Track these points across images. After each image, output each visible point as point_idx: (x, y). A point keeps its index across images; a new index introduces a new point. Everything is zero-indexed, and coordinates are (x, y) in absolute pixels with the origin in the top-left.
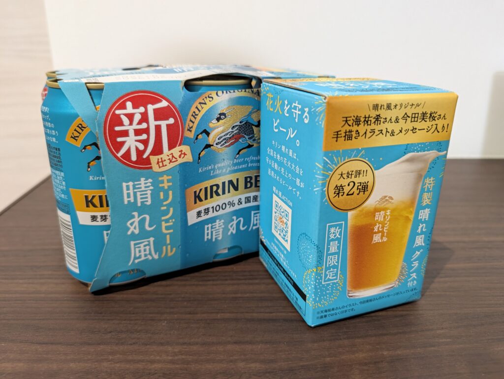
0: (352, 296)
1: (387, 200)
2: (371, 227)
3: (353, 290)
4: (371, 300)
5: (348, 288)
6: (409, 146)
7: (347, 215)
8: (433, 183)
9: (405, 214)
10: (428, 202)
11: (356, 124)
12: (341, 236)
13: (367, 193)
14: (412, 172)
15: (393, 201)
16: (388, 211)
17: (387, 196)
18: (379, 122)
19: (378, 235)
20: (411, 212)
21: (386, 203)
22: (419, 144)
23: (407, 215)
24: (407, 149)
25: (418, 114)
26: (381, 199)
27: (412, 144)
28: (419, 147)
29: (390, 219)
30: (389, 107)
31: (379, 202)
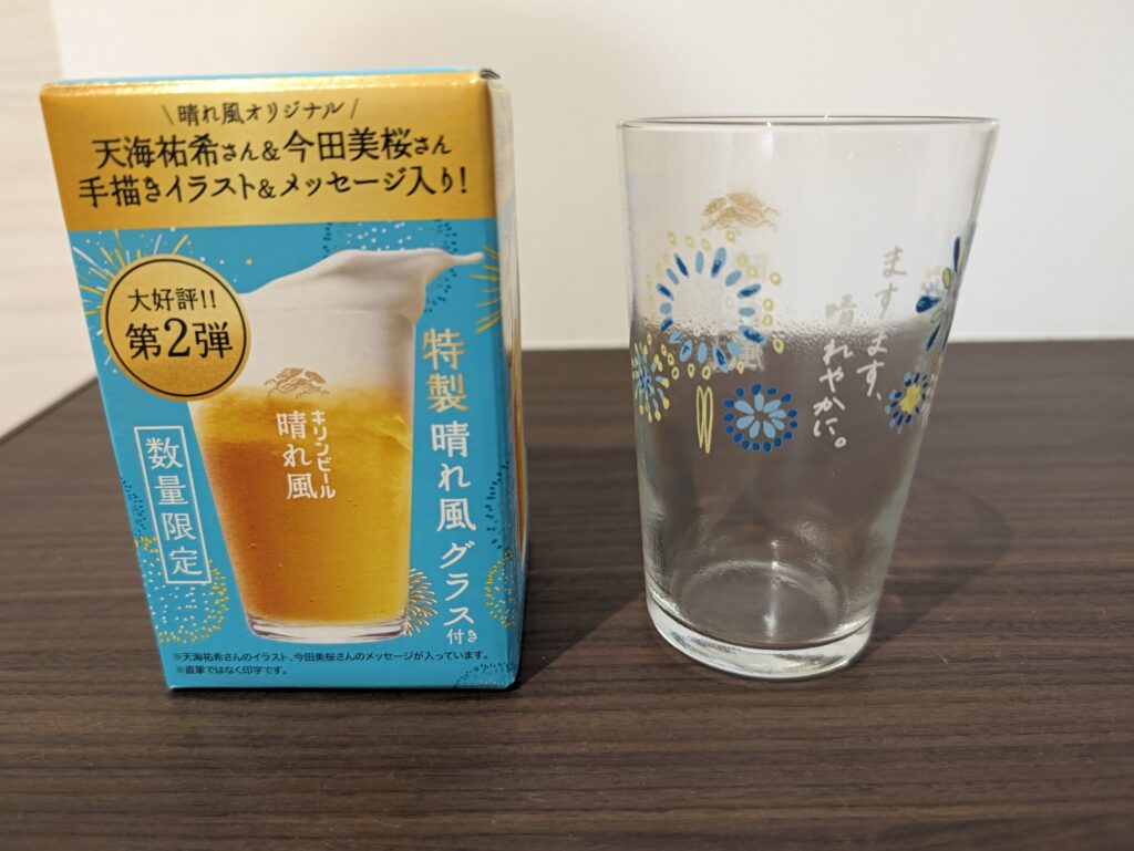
0: (266, 634)
1: (302, 382)
2: (274, 453)
3: (266, 617)
4: (330, 657)
5: (247, 610)
6: (333, 230)
7: (187, 410)
8: (458, 348)
9: (379, 427)
10: (453, 404)
11: (139, 162)
12: (184, 462)
13: (232, 356)
14: (369, 307)
15: (323, 387)
16: (317, 413)
17: (300, 371)
18: (211, 157)
19: (303, 477)
20: (401, 428)
21: (300, 390)
22: (367, 226)
23: (387, 432)
24: (329, 238)
25: (340, 134)
26: (282, 375)
27: (344, 224)
28: (373, 235)
29: (328, 436)
30: (231, 113)
31: (279, 384)
